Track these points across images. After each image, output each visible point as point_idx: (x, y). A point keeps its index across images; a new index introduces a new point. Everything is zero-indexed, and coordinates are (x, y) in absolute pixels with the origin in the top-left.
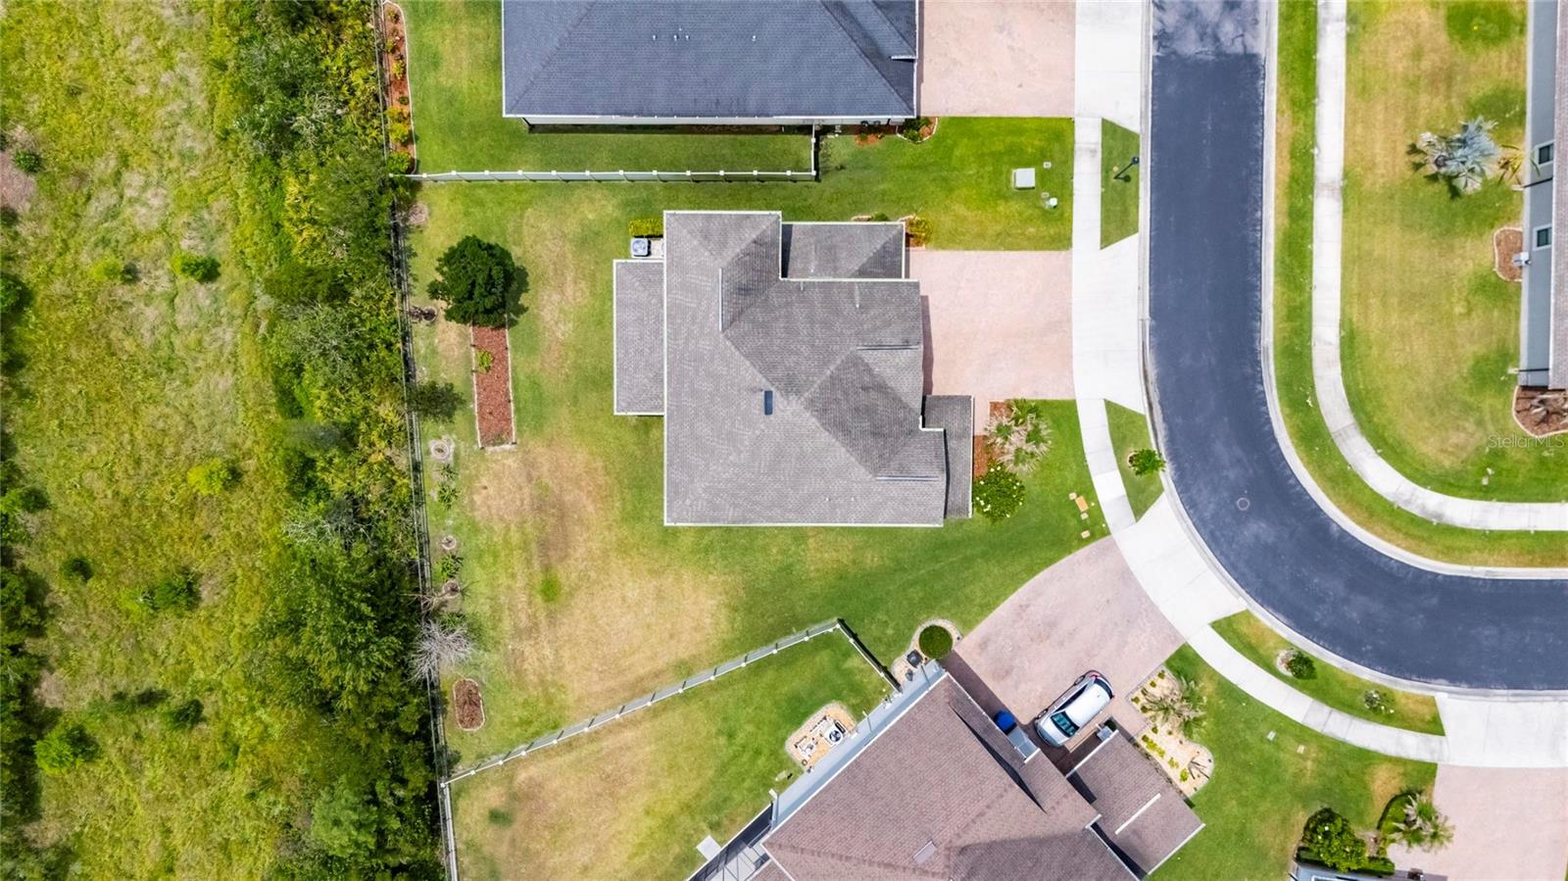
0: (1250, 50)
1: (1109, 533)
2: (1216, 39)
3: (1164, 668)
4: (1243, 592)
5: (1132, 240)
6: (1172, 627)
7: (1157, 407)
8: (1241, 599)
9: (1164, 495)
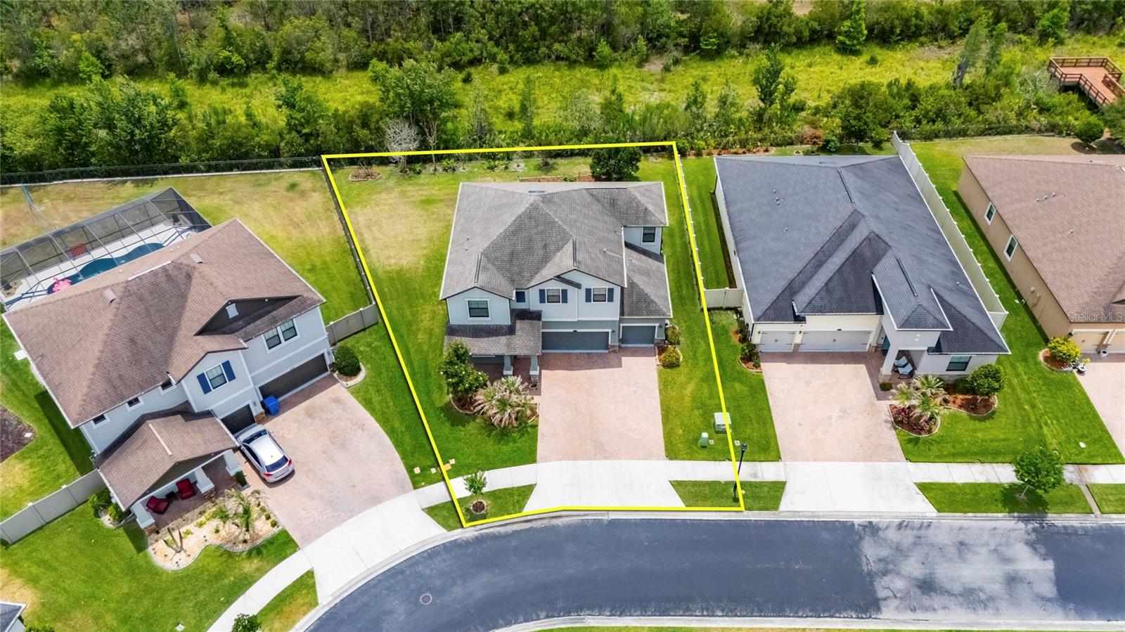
0: (882, 604)
1: (415, 488)
2: (885, 573)
3: (280, 528)
4: (337, 601)
5: (678, 503)
6: (318, 536)
7: (528, 525)
8: (331, 598)
9: (445, 531)
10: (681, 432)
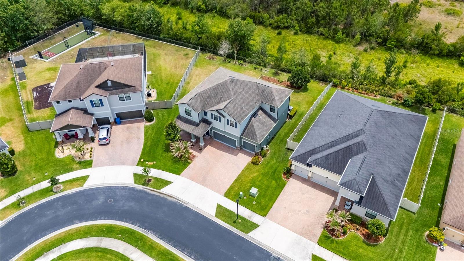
1: (137, 165)
3: (91, 159)
8: (87, 186)
10: (237, 189)
